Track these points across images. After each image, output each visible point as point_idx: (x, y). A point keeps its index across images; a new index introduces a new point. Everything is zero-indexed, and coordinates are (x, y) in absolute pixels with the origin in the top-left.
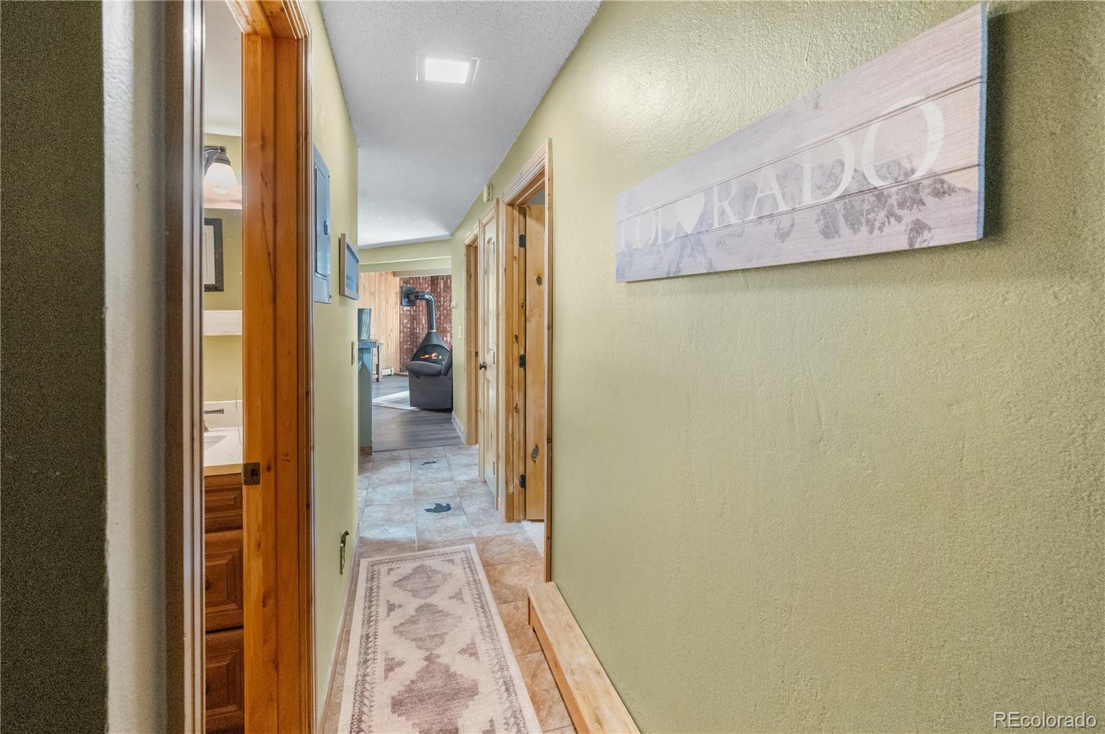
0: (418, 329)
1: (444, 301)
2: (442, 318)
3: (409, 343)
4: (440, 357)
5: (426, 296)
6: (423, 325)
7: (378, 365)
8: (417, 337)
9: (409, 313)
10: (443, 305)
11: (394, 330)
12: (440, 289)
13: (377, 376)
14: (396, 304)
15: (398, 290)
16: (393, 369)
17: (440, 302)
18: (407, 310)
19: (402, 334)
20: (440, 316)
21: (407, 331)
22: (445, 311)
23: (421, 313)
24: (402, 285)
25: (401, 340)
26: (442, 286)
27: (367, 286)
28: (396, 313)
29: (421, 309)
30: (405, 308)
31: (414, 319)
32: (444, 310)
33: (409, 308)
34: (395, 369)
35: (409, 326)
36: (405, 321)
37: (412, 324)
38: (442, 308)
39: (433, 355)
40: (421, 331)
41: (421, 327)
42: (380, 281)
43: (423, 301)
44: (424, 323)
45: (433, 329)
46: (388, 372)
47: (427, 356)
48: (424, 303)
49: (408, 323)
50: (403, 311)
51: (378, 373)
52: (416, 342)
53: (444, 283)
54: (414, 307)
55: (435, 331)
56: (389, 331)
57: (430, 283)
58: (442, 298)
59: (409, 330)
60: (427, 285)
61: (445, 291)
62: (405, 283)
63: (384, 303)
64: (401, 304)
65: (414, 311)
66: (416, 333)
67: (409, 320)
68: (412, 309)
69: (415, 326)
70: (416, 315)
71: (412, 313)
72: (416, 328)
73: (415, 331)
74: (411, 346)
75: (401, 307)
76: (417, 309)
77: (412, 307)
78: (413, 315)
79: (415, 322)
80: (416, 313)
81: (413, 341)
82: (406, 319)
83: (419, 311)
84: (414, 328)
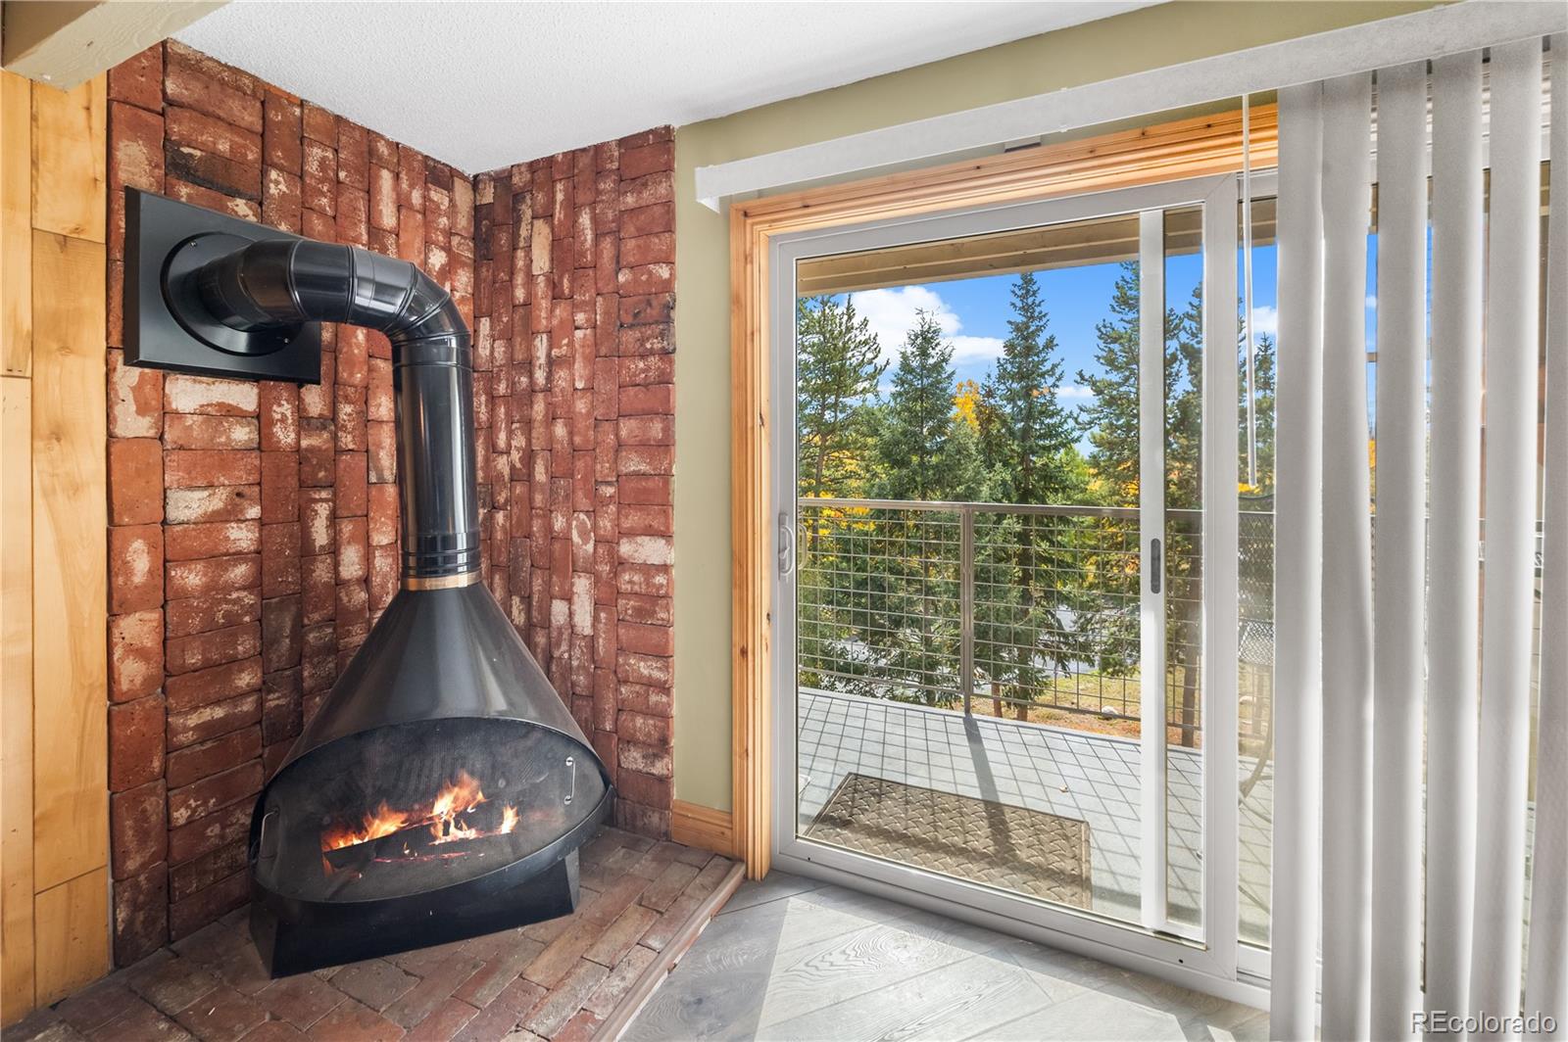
1: (552, 363)
3: (245, 679)
4: (509, 822)
8: (340, 617)
9: (242, 434)
10: (548, 390)
12: (530, 278)
17: (528, 366)
18: (230, 412)
19: (140, 626)
21: (214, 590)
22: (560, 430)
23: (385, 438)
24: (136, 177)
26: (541, 262)
29: (384, 408)
30: (190, 394)
31: (296, 481)
32: (551, 418)
33: (239, 395)
35: (241, 537)
36: (191, 505)
37: (286, 518)
38: (539, 408)
40: (383, 563)
45: (448, 565)
49: (230, 514)
50: (166, 411)
53: (556, 243)
54: (314, 399)
55: (462, 580)
57: (464, 250)
58: (541, 346)
59: (240, 572)
60: (438, 259)
61: (556, 296)
62: (182, 167)
65: (303, 421)
66: (339, 583)
67: (246, 490)
68: (284, 409)
69: (320, 535)
70: (339, 451)
71: (285, 436)
72: (334, 550)
73: (321, 572)
74: (274, 701)
75: (128, 377)
76: (346, 410)
77: (284, 390)
78: (298, 449)
79: (323, 510)
80: (335, 438)
81: (298, 658)
82: (211, 486)
83: (366, 422)
84: (306, 552)
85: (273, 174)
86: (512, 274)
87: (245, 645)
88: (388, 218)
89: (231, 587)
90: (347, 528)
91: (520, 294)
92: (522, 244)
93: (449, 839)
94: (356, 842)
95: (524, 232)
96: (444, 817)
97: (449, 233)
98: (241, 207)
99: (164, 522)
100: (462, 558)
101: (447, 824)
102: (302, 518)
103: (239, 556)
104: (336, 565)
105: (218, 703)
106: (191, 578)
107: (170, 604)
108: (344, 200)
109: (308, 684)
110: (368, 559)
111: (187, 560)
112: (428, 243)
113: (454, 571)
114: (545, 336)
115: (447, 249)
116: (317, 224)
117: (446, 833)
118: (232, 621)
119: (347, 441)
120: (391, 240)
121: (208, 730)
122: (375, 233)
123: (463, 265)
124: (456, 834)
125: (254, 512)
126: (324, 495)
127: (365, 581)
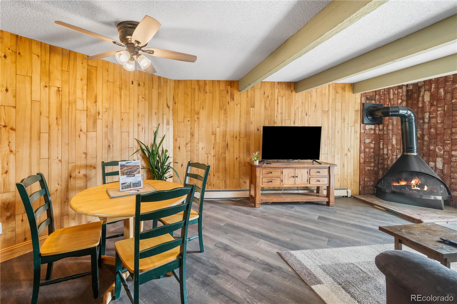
0: (385, 150)
1: (430, 118)
2: (426, 138)
3: (372, 165)
4: (426, 188)
5: (402, 112)
6: (393, 145)
7: (328, 188)
8: (384, 159)
9: (372, 132)
10: (429, 123)
11: (352, 150)
12: (423, 102)
13: (326, 200)
14: (355, 122)
15: (358, 107)
16: (349, 191)
17: (423, 118)
18: (371, 129)
19: (362, 155)
20: (423, 135)
21: (369, 152)
22: (433, 130)
23: (391, 132)
24: (363, 102)
25: (362, 160)
26: (427, 98)
27: (319, 104)
28: (356, 132)
29: (390, 127)
30: (368, 127)
31: (378, 138)
32: (430, 128)
33: (373, 127)
34: (352, 191)
35: (372, 145)
36: (367, 141)
37: (377, 143)
38: (426, 126)
39: (413, 182)
40: (390, 152)
41: (390, 148)
42: (334, 100)
43: (395, 118)
44: (394, 142)
45: (412, 151)
46: (343, 193)
47: (403, 183)
48: (395, 120)
49: (371, 143)
50: (365, 129)
51: (328, 196)
52: (382, 163)
53: (432, 95)
54: (381, 126)
55: (415, 154)
56: (346, 150)
57: (405, 98)
58: (427, 115)
59: (372, 150)
60: (400, 101)
61: (432, 105)
62: (367, 99)
63: (339, 122)
64: (362, 122)
65: (380, 130)
66: (384, 154)
67: (373, 139)
68: (377, 128)
69: (381, 147)
70: (384, 134)
71: (377, 132)
72: (383, 149)
73: (381, 152)
74: (375, 169)
75: (362, 125)
76: (385, 128)
77: (377, 126)
78: (379, 134)
79: (382, 143)
80: (384, 132)
81: (378, 163)
82: (369, 139)
83: (388, 130)
84: (380, 149)
85: (377, 96)
86: (418, 101)
87: (372, 160)
88: (392, 97)
89: (371, 152)
90: (385, 146)
91: (420, 105)
92: (421, 96)
93: (415, 188)
94: (398, 185)
95: (422, 94)
96: (414, 184)
97: (402, 96)
98: (373, 102)
99: (365, 143)
100: (415, 151)
101: (414, 186)
102: (379, 144)
103: (372, 148)
104: (383, 151)
105: (369, 167)
106: (367, 150)
107: (365, 153)
108: (385, 96)
109: (379, 168)
110: (388, 151)
111: (367, 148)
112: (398, 99)
113: (414, 152)
114: (428, 113)
115: (401, 99)
116: (382, 101)
117: (414, 187)
118: (371, 157)
119: (385, 133)
120: (392, 101)
121: (368, 169)
122: (390, 100)
123: (404, 101)
124: (416, 188)
125: (374, 142)
126: (382, 141)
127: (387, 154)
